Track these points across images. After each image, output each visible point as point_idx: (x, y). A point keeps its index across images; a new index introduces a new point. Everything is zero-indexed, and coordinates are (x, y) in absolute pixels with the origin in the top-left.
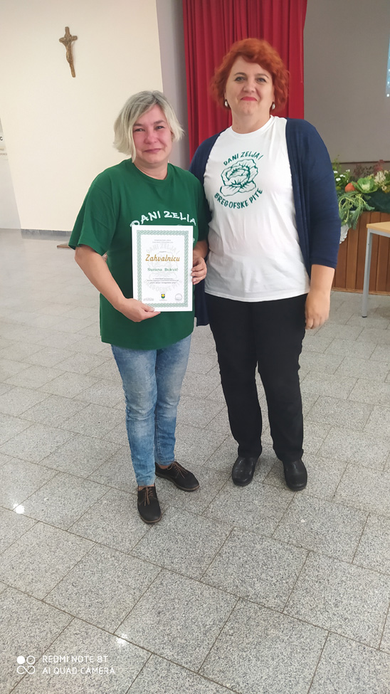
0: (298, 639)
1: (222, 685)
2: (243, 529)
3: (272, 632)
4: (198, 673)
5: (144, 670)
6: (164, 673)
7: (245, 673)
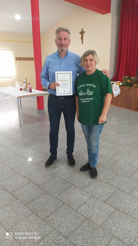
0: (133, 200)
1: (111, 205)
2: (121, 174)
3: (126, 197)
4: (104, 202)
5: (90, 199)
6: (95, 200)
7: (117, 204)
